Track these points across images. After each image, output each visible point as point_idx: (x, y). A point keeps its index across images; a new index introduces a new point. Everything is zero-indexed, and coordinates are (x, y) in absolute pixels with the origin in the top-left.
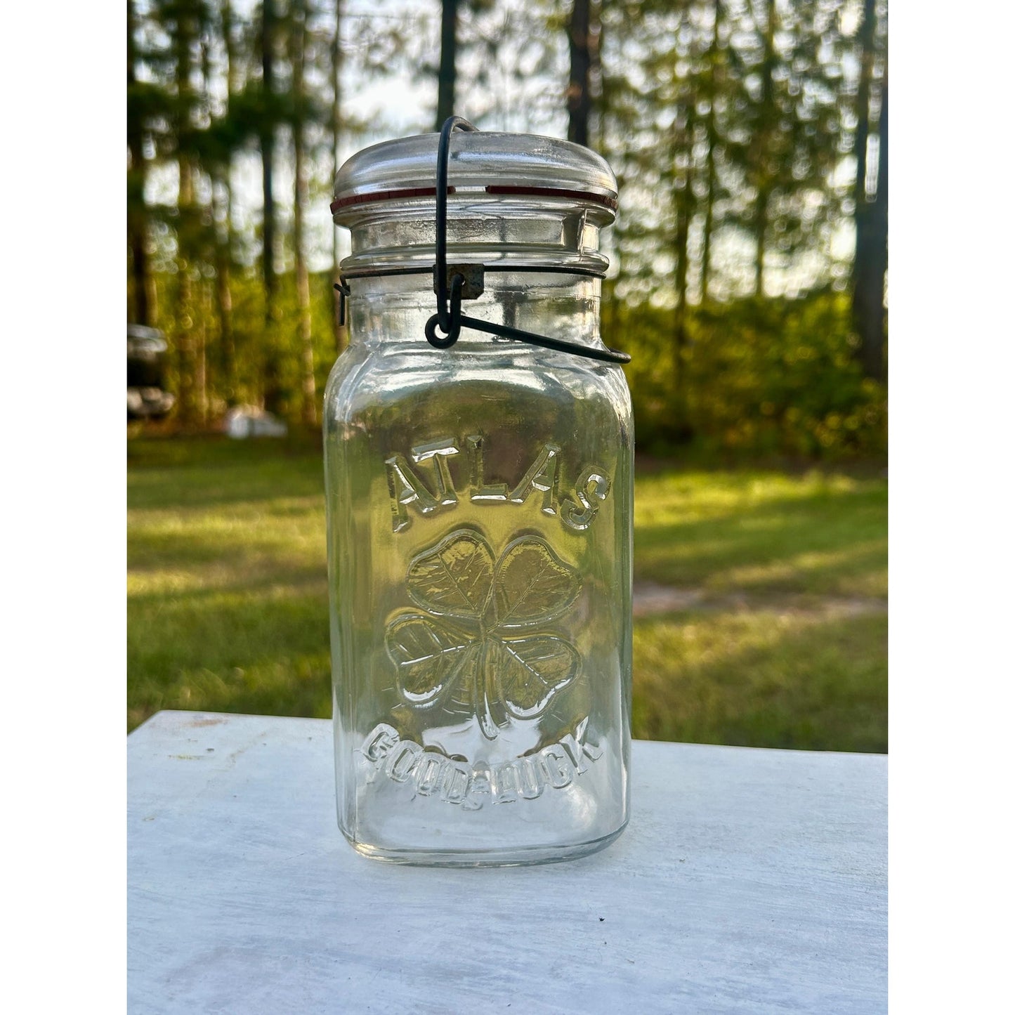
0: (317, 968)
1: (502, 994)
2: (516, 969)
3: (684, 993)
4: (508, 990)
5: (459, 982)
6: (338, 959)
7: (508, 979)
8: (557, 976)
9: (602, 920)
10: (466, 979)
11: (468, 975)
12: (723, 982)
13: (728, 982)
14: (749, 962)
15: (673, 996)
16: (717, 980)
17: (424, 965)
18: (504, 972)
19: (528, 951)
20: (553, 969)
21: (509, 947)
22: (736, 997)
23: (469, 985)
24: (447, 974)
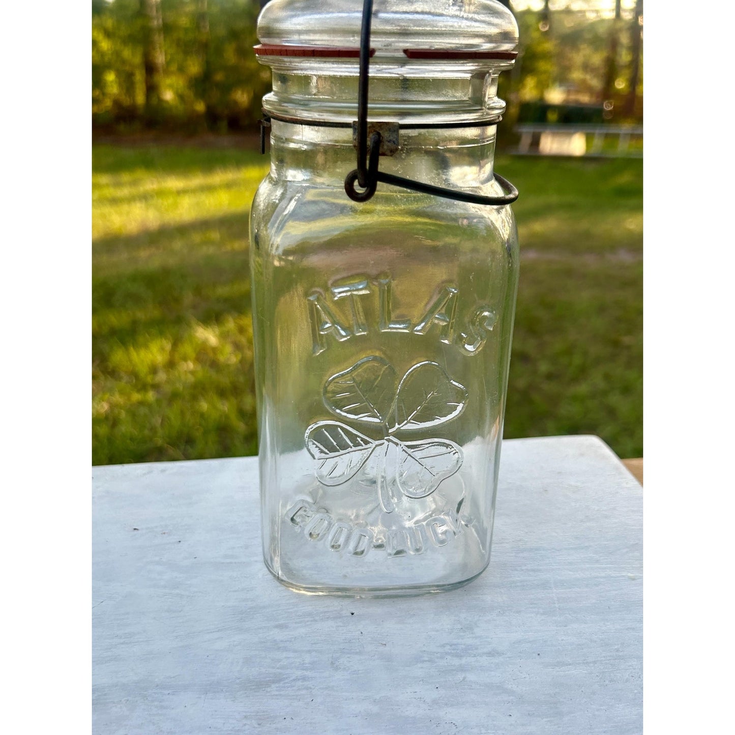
0: (156, 703)
1: (304, 692)
2: (306, 669)
3: (426, 661)
4: (307, 688)
5: (269, 689)
6: (170, 691)
7: (304, 679)
8: (337, 669)
9: (352, 614)
10: (273, 686)
11: (274, 682)
12: (448, 647)
13: (451, 646)
14: (459, 626)
15: (419, 665)
16: (443, 646)
17: (238, 681)
18: (299, 673)
19: (309, 652)
20: (332, 663)
21: (295, 651)
22: (459, 656)
23: (277, 691)
24: (259, 685)
